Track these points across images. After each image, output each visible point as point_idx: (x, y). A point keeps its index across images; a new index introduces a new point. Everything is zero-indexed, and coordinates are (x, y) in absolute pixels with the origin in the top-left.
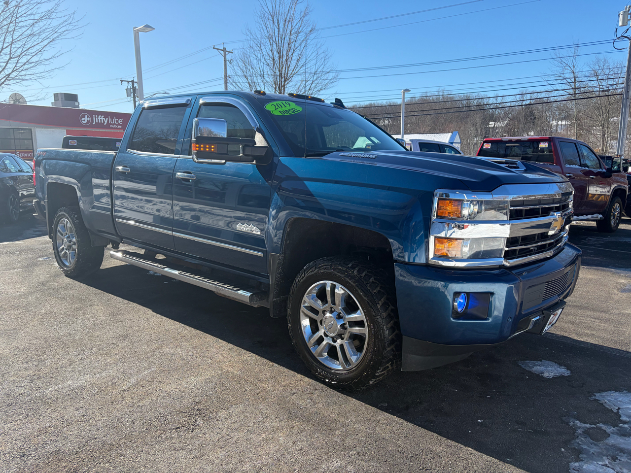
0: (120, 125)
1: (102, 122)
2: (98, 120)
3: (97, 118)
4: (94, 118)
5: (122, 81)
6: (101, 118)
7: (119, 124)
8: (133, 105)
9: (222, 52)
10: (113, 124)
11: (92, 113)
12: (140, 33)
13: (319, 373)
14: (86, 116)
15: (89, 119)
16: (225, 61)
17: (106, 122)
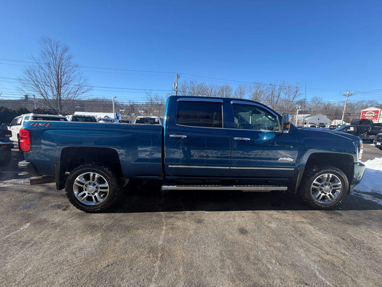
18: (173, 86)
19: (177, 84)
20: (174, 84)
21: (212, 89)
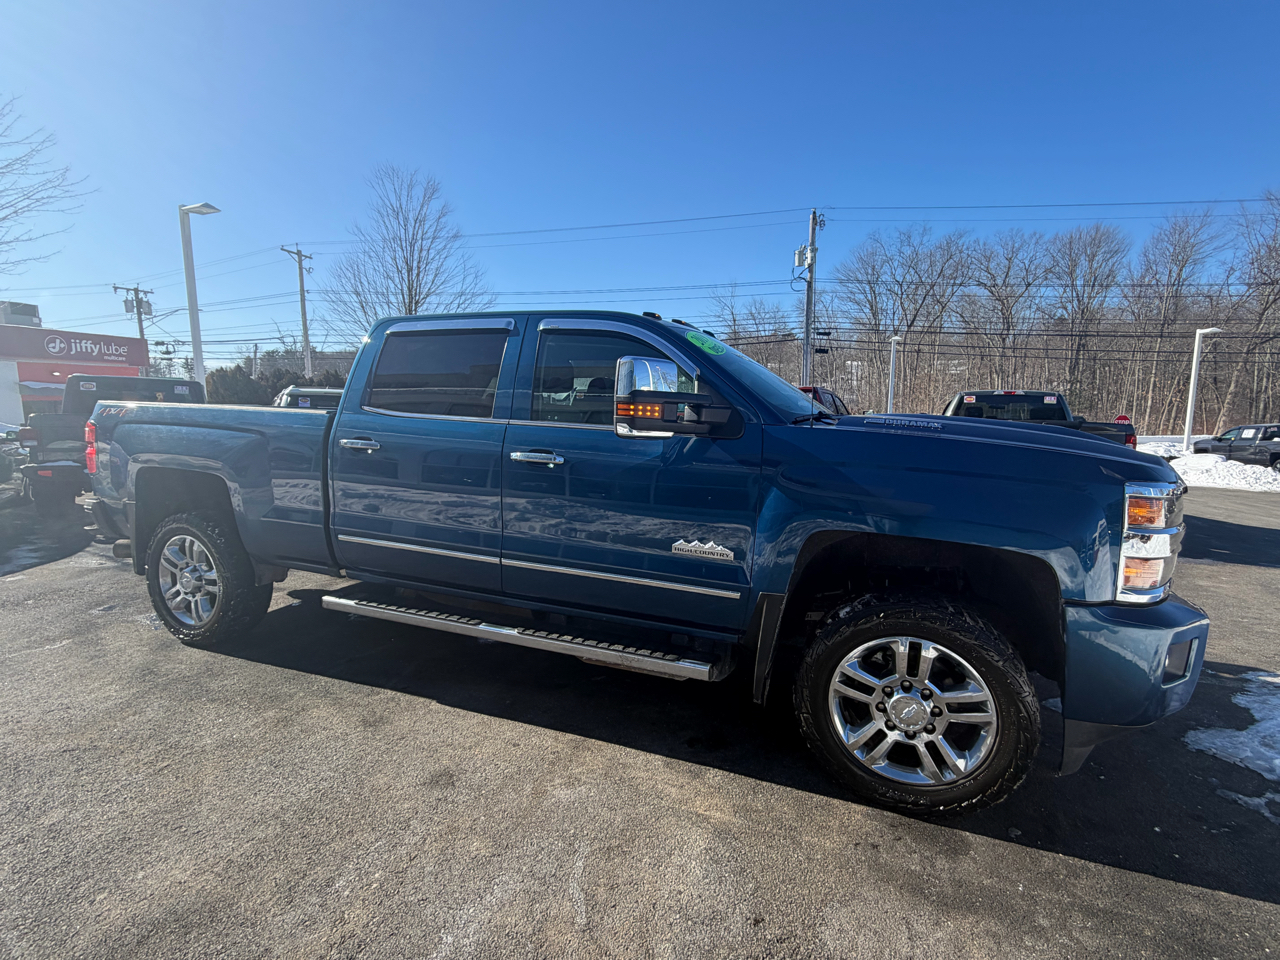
0: (123, 356)
1: (89, 350)
2: (81, 347)
3: (78, 345)
4: (73, 345)
5: (116, 288)
6: (87, 345)
7: (120, 355)
8: (137, 325)
9: (296, 256)
10: (110, 355)
11: (68, 337)
12: (191, 214)
13: (884, 795)
14: (58, 341)
15: (62, 345)
16: (301, 268)
17: (96, 351)
18: (797, 264)
19: (814, 250)
20: (802, 254)
21: (1015, 252)
